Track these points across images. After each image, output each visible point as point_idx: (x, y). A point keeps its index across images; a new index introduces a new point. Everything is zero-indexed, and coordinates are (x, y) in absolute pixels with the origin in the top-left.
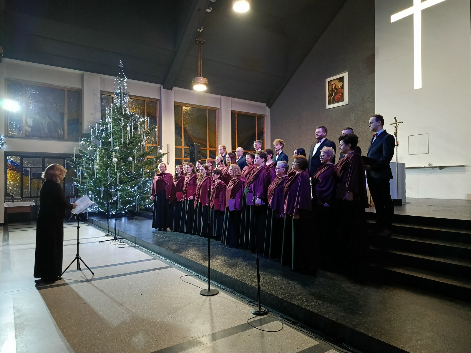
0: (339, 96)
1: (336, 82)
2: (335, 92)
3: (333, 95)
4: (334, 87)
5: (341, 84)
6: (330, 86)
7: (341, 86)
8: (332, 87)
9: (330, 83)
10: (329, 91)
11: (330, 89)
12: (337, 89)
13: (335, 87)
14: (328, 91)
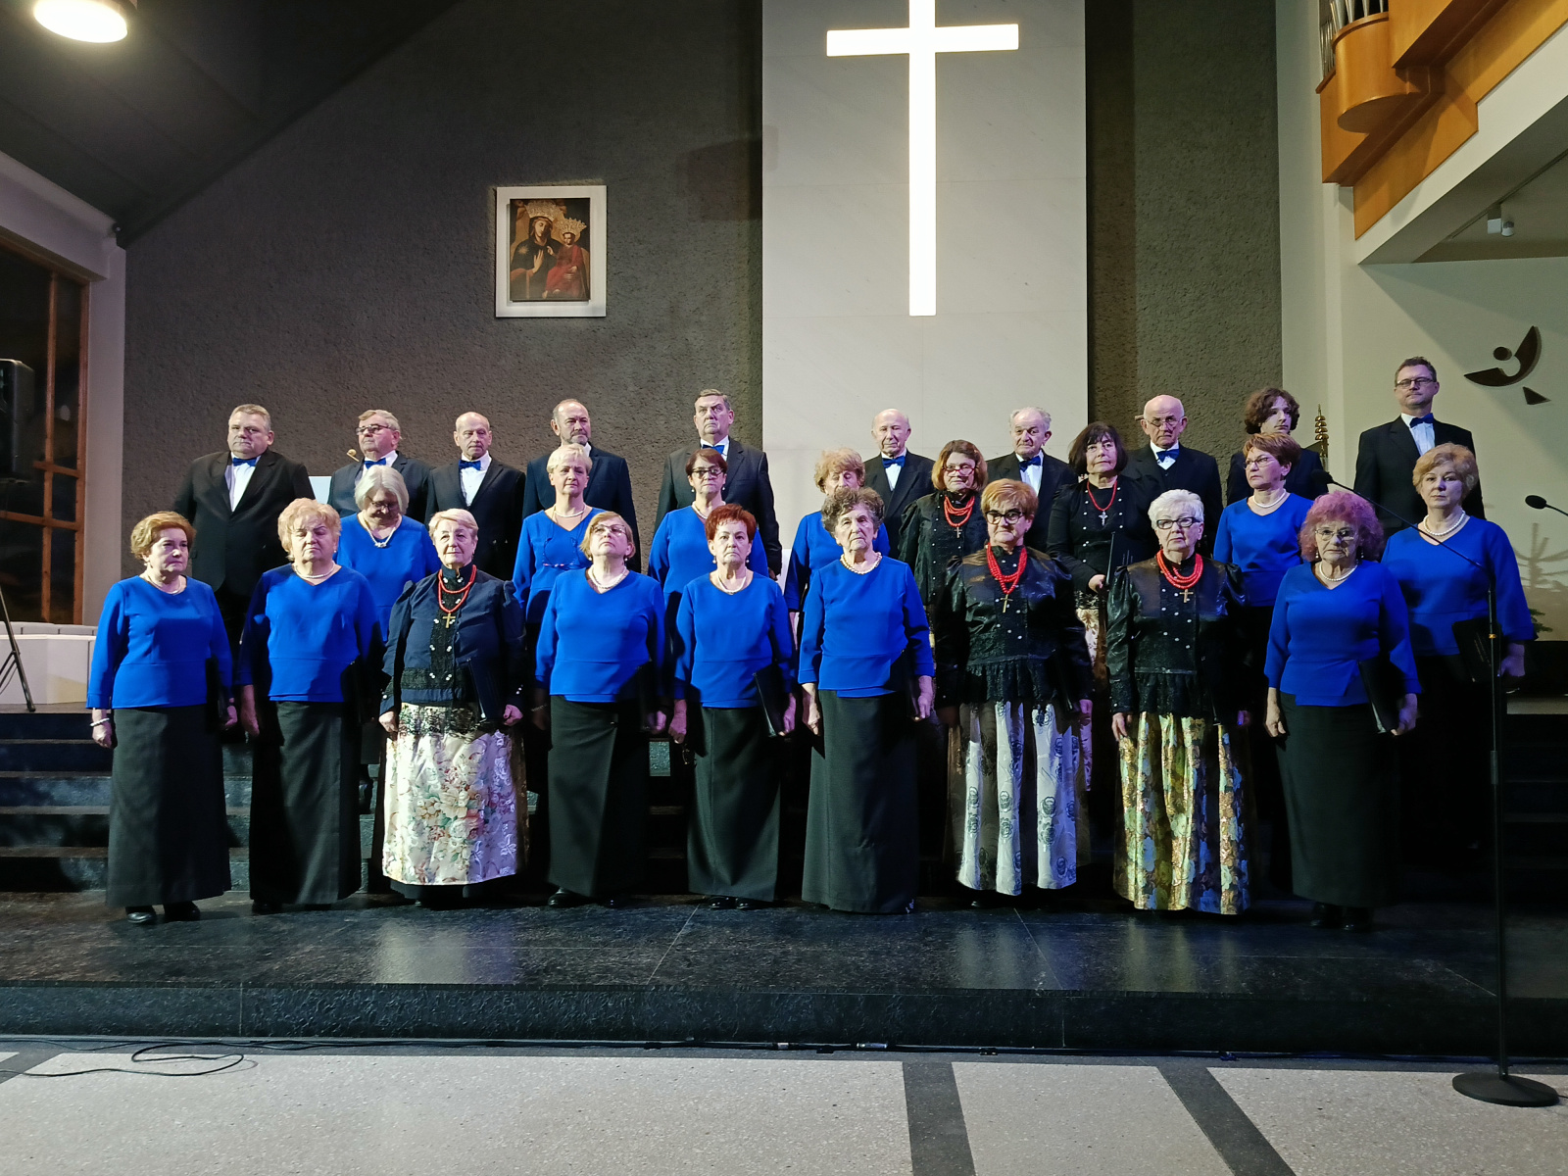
0: (569, 276)
1: (554, 213)
2: (546, 256)
3: (538, 262)
4: (539, 229)
5: (575, 227)
6: (519, 223)
7: (577, 234)
8: (532, 228)
9: (519, 210)
10: (515, 244)
11: (522, 236)
12: (557, 245)
13: (547, 233)
14: (512, 240)
